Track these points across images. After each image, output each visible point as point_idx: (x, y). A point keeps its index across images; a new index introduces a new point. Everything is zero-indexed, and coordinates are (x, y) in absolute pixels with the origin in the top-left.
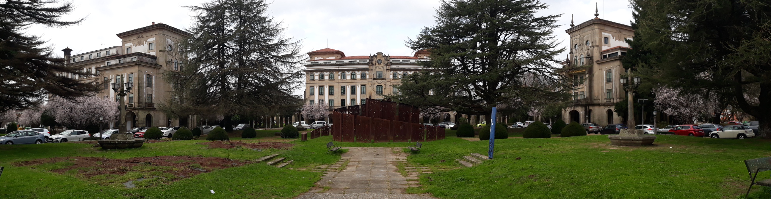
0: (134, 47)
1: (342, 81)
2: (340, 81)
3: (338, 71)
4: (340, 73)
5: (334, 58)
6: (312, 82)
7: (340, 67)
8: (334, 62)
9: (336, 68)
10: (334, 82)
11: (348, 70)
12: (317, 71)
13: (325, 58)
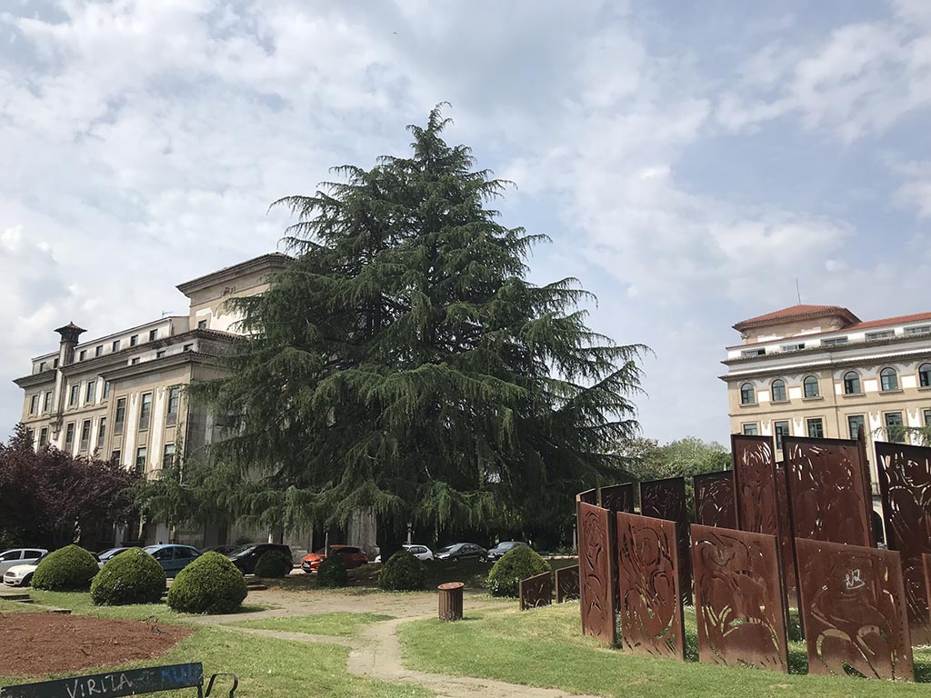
0: (214, 319)
1: (848, 402)
2: (841, 402)
3: (833, 368)
4: (838, 374)
5: (817, 330)
6: (749, 411)
7: (834, 355)
8: (816, 343)
9: (824, 360)
10: (820, 404)
11: (868, 364)
12: (762, 376)
13: (788, 335)
